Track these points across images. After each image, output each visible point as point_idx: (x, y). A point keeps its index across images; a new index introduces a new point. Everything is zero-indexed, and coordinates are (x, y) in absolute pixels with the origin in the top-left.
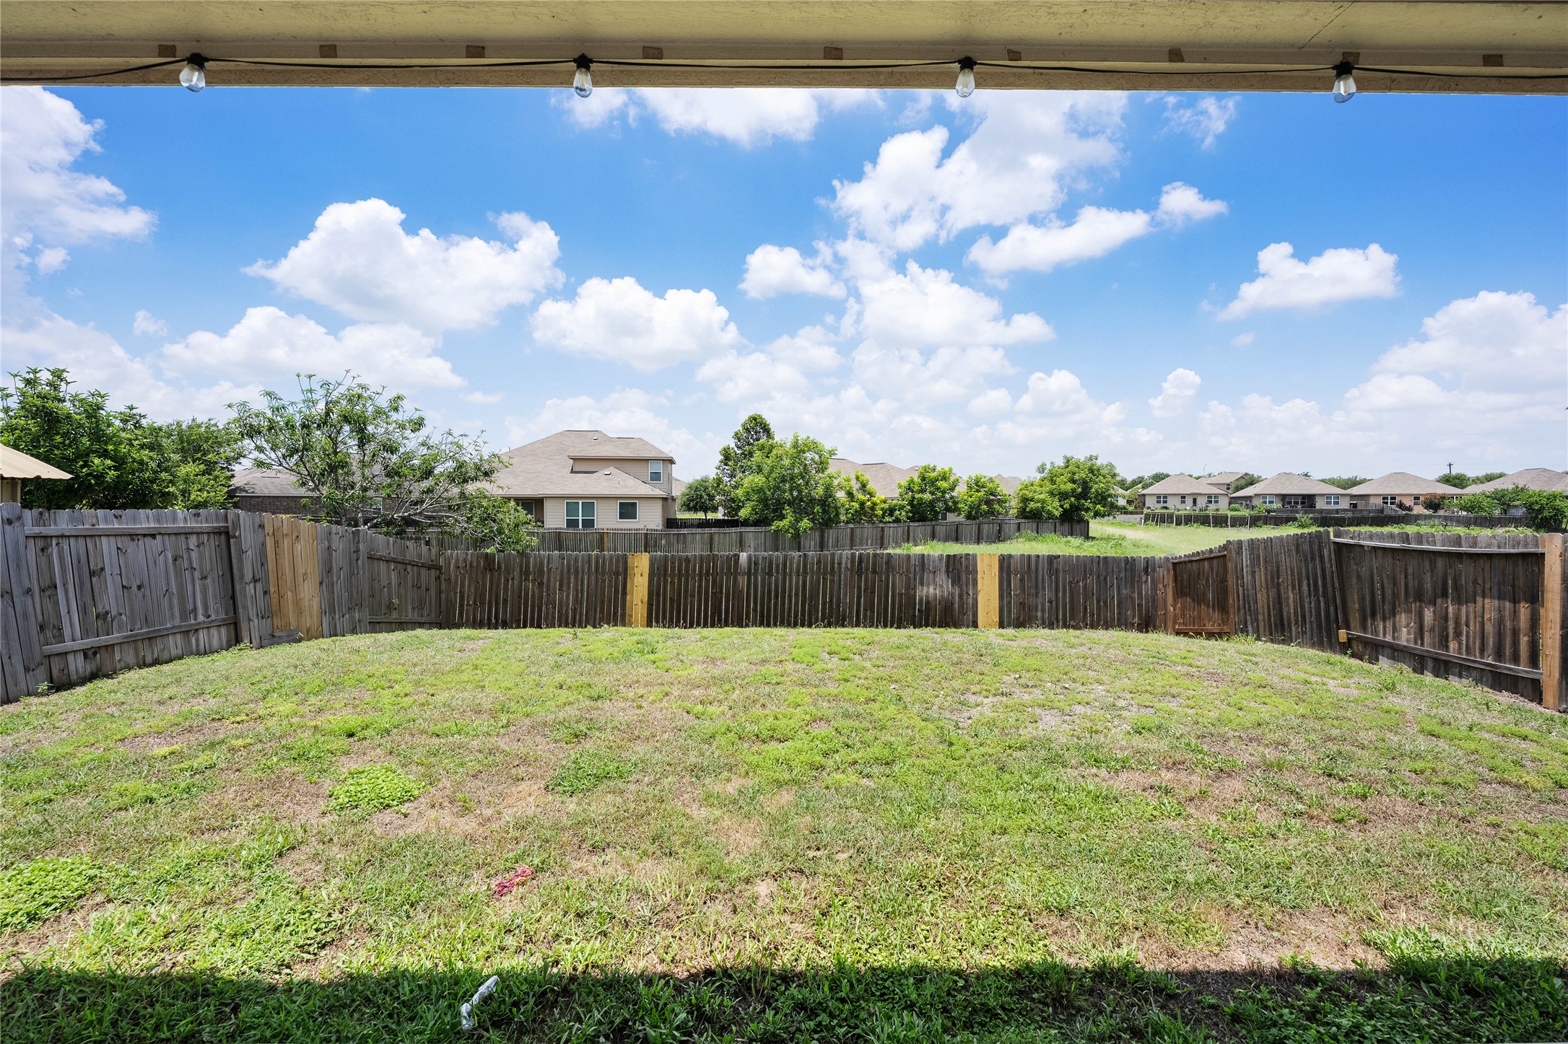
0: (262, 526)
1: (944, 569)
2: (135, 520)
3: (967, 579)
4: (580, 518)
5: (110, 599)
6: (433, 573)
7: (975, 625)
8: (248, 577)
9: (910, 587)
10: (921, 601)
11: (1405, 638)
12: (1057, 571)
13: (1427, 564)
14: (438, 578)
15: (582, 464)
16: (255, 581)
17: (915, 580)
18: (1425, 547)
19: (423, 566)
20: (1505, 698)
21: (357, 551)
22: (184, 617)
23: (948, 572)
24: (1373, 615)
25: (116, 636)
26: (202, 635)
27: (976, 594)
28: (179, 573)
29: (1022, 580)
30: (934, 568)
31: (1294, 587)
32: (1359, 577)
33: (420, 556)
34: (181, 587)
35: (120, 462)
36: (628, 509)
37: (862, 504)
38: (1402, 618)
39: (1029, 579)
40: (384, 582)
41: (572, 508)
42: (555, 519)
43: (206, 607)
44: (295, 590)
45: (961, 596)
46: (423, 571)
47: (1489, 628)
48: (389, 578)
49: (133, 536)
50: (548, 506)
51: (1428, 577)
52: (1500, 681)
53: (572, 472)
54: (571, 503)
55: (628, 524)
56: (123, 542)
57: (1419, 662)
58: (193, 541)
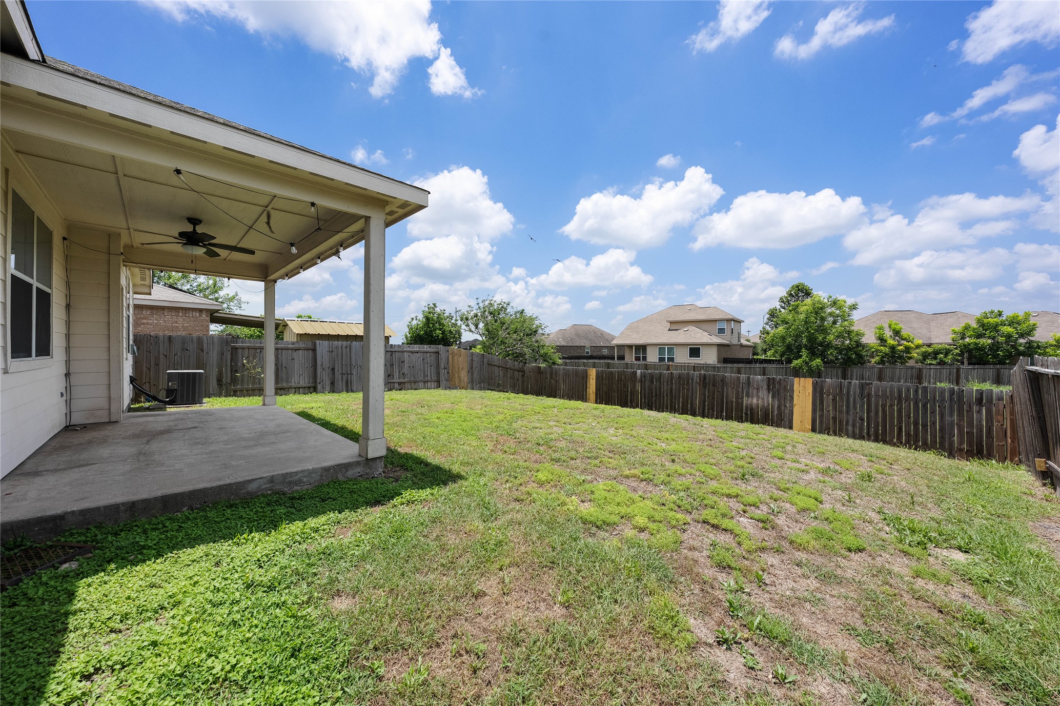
0: (448, 351)
1: (765, 387)
2: (413, 348)
3: (785, 395)
4: (666, 357)
5: (406, 370)
6: (520, 373)
7: (791, 428)
8: (443, 367)
9: (739, 397)
10: (747, 407)
12: (869, 395)
14: (523, 376)
15: (675, 325)
16: (445, 368)
17: (742, 393)
19: (515, 370)
21: (483, 362)
22: (424, 378)
23: (769, 389)
25: (406, 380)
26: (429, 383)
27: (792, 407)
28: (424, 364)
29: (834, 400)
30: (758, 385)
33: (514, 366)
34: (424, 368)
35: (443, 333)
36: (695, 352)
37: (893, 348)
39: (842, 400)
40: (497, 374)
41: (662, 351)
42: (652, 357)
43: (431, 375)
44: (458, 372)
45: (779, 407)
46: (516, 372)
48: (499, 373)
49: (412, 352)
50: (649, 349)
53: (669, 330)
54: (661, 347)
55: (695, 361)
56: (409, 354)
58: (428, 354)
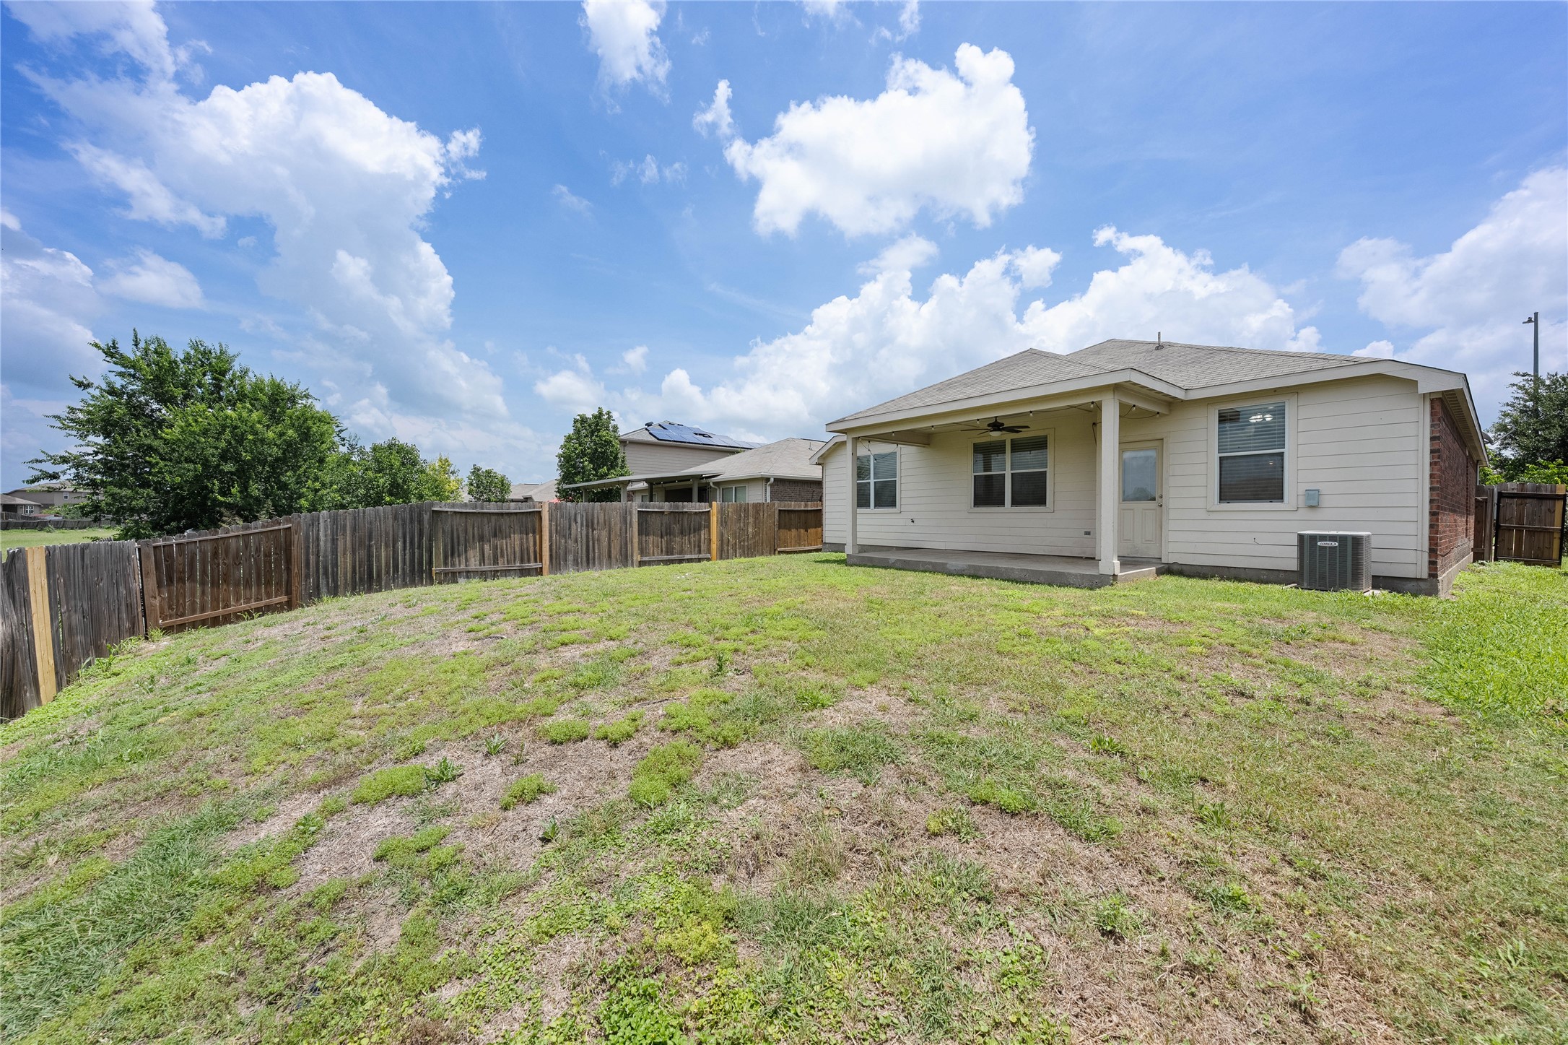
11: (474, 564)
13: (486, 520)
18: (485, 511)
20: (528, 579)
24: (452, 555)
31: (387, 546)
32: (444, 532)
38: (471, 553)
47: (517, 549)
51: (486, 528)
52: (524, 573)
57: (484, 575)
